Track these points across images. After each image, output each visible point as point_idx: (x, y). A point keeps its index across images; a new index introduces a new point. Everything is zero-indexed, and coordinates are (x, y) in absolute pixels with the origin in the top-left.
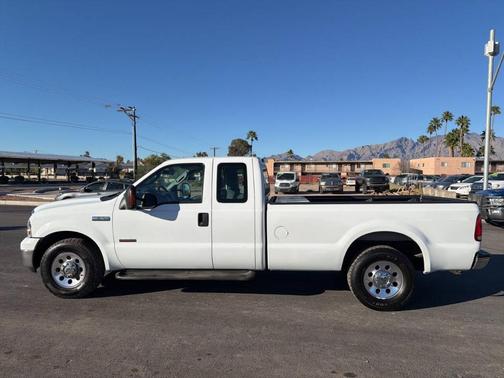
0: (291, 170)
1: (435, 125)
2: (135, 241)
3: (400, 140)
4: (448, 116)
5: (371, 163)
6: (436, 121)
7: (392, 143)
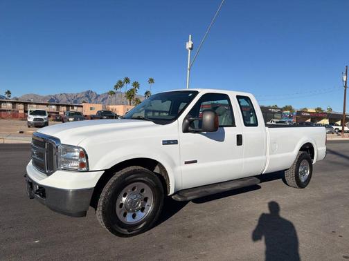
0: (13, 108)
1: (120, 84)
2: (196, 162)
3: (88, 92)
4: (127, 80)
5: (82, 106)
6: (120, 82)
7: (83, 93)
